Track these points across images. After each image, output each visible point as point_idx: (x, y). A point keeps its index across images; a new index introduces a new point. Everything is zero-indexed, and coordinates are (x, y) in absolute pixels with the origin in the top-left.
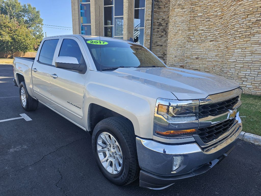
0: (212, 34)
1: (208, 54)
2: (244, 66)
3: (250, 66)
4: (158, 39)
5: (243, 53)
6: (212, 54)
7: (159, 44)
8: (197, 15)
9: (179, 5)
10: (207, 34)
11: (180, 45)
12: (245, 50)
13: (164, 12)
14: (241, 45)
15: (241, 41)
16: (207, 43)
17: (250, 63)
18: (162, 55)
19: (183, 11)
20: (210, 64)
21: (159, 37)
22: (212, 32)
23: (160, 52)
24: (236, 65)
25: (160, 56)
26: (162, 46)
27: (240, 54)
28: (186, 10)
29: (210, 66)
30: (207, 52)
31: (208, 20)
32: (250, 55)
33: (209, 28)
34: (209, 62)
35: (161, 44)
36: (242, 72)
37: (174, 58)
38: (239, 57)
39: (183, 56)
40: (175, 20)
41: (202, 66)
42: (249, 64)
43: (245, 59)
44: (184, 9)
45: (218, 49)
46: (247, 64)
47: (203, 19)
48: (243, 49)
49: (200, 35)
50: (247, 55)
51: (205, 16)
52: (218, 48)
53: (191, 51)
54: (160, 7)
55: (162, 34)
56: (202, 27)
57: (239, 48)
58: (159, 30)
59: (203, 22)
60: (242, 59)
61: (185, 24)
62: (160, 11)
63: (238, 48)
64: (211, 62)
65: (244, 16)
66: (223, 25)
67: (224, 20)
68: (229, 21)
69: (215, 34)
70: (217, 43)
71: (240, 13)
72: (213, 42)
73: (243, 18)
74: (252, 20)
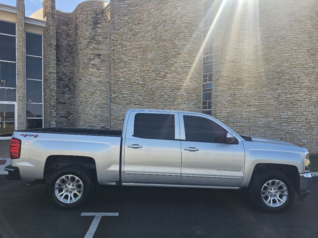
0: (135, 99)
4: (60, 95)
7: (61, 101)
8: (120, 80)
9: (93, 65)
10: (131, 97)
11: (99, 105)
13: (65, 66)
16: (132, 106)
18: (66, 114)
19: (99, 72)
21: (61, 93)
23: (63, 111)
25: (63, 115)
26: (65, 103)
28: (102, 72)
31: (131, 86)
33: (132, 93)
35: (63, 101)
37: (93, 119)
39: (103, 117)
40: (90, 79)
44: (100, 70)
47: (126, 84)
49: (124, 98)
51: (127, 82)
53: (118, 112)
54: (59, 59)
55: (64, 90)
56: (125, 91)
58: (59, 85)
59: (126, 87)
61: (102, 85)
62: (60, 65)
65: (171, 90)
66: (146, 92)
67: (147, 89)
68: (155, 91)
69: (139, 99)
70: (143, 107)
71: (168, 87)
72: (138, 106)
73: (170, 91)
74: (177, 93)
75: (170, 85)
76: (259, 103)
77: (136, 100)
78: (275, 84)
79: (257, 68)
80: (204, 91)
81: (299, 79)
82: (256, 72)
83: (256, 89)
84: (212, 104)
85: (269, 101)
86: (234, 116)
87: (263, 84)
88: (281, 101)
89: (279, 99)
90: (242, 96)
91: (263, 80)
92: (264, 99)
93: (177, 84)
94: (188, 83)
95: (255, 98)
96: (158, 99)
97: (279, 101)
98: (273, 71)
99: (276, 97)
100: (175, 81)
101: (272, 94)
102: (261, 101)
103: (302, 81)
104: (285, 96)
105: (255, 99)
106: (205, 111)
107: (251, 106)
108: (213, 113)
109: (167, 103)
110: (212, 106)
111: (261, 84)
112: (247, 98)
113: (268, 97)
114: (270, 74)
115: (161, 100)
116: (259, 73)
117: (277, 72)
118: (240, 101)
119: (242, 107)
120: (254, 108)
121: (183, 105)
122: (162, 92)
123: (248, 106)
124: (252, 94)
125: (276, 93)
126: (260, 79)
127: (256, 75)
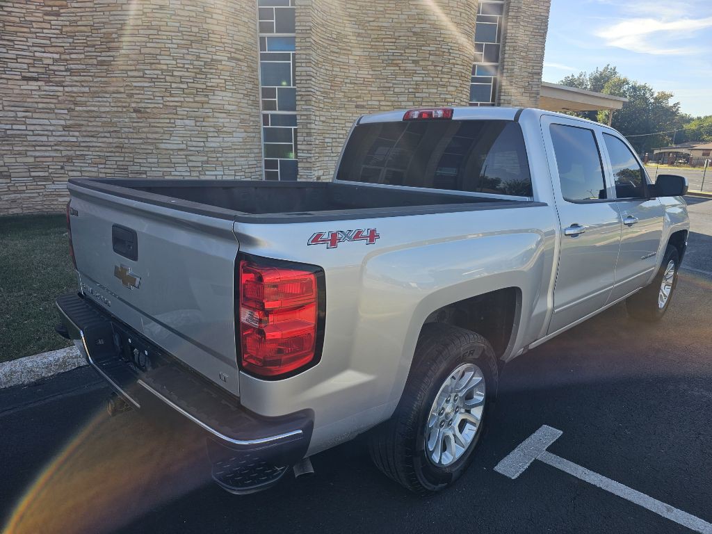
0: (25, 57)
1: (28, 121)
2: (210, 159)
3: (220, 159)
5: (199, 128)
6: (46, 122)
12: (204, 124)
14: (191, 110)
15: (187, 99)
16: (10, 82)
17: (218, 152)
20: (47, 154)
22: (23, 50)
24: (191, 158)
27: (193, 132)
29: (50, 159)
30: (20, 114)
32: (216, 135)
34: (37, 148)
36: (207, 173)
38: (192, 139)
41: (13, 160)
42: (218, 155)
43: (207, 144)
45: (70, 110)
46: (214, 155)
48: (197, 119)
50: (210, 134)
52: (73, 107)
57: (188, 118)
60: (202, 144)
63: (185, 117)
64: (50, 149)
65: (183, 42)
66: (72, 37)
67: (73, 23)
68: (114, 36)
69: (41, 59)
70: (61, 89)
71: (168, 28)
72: (40, 83)
73: (179, 46)
74: (202, 55)
75: (178, 25)
76: (377, 103)
77: (26, 61)
78: (411, 62)
79: (376, 16)
80: (263, 57)
81: (450, 55)
82: (375, 24)
83: (373, 69)
84: (298, 98)
85: (398, 98)
86: (333, 132)
87: (386, 57)
88: (420, 99)
89: (417, 95)
90: (346, 83)
91: (387, 47)
92: (389, 92)
93: (200, 25)
94: (231, 28)
95: (371, 89)
96: (133, 68)
97: (417, 99)
98: (409, 29)
99: (412, 90)
100: (194, 14)
101: (404, 83)
102: (383, 98)
103: (454, 61)
104: (427, 91)
105: (371, 92)
106: (272, 115)
107: (363, 107)
108: (301, 121)
109: (174, 85)
110: (297, 103)
111: (383, 57)
112: (356, 88)
113: (396, 90)
114: (402, 34)
115: (147, 72)
116: (380, 28)
117: (415, 33)
118: (343, 94)
119: (346, 109)
120: (368, 112)
121: (221, 93)
122: (148, 45)
123: (357, 107)
124: (366, 80)
125: (412, 83)
126: (382, 44)
127: (375, 32)
